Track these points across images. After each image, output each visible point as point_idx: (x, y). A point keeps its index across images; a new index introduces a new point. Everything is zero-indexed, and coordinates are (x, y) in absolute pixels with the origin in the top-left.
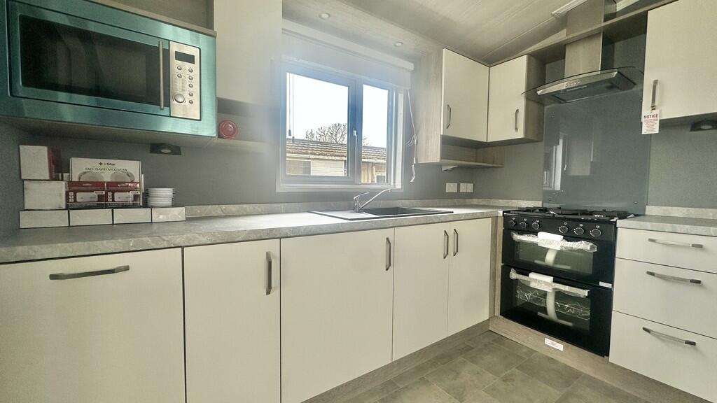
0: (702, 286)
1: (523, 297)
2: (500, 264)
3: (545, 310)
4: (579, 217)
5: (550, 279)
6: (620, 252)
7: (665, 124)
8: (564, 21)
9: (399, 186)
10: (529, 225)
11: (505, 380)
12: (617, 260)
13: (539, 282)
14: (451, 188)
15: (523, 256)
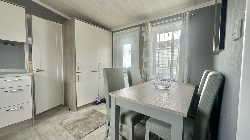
0: (22, 91)
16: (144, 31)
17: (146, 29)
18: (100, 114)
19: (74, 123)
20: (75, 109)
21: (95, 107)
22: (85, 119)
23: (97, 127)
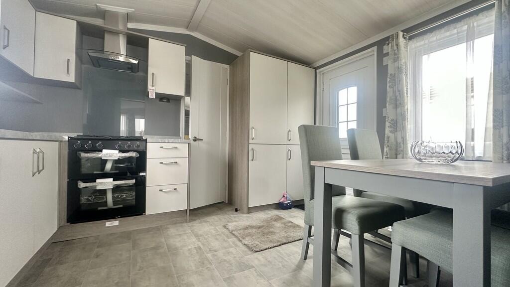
0: (178, 164)
2: (66, 180)
5: (111, 180)
6: (148, 155)
10: (94, 146)
12: (147, 159)
13: (105, 184)
16: (387, 54)
17: (392, 46)
18: (290, 224)
19: (245, 229)
20: (245, 210)
21: (281, 212)
22: (263, 226)
23: (285, 241)
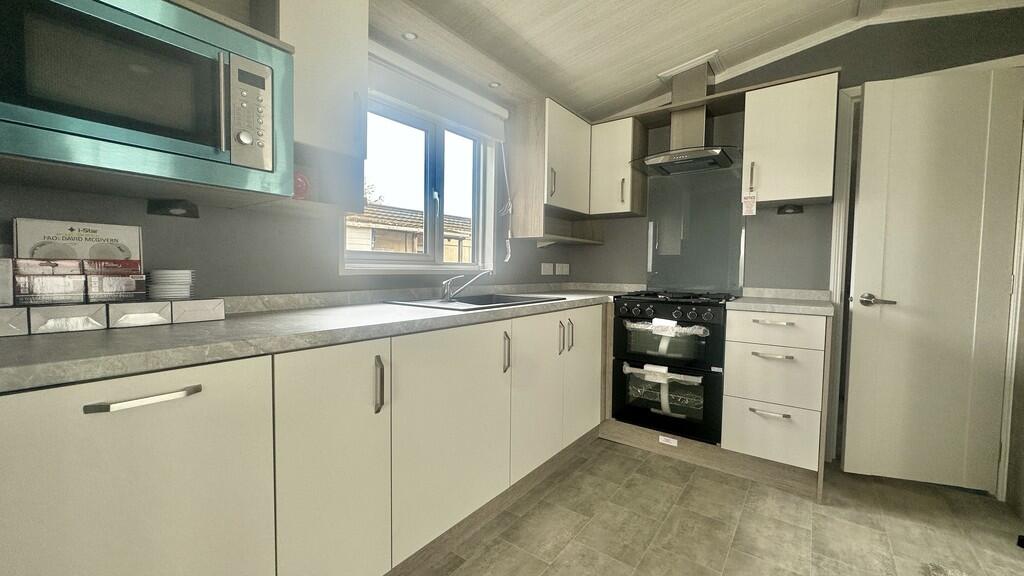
0: (795, 362)
1: (636, 392)
2: (611, 359)
3: (658, 405)
4: (689, 300)
5: (664, 369)
6: (729, 335)
7: (761, 206)
8: (668, 85)
9: (490, 266)
10: (643, 312)
11: (628, 486)
12: (727, 343)
13: (655, 374)
14: (546, 269)
15: (635, 347)
